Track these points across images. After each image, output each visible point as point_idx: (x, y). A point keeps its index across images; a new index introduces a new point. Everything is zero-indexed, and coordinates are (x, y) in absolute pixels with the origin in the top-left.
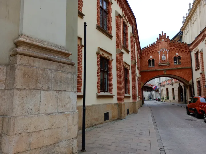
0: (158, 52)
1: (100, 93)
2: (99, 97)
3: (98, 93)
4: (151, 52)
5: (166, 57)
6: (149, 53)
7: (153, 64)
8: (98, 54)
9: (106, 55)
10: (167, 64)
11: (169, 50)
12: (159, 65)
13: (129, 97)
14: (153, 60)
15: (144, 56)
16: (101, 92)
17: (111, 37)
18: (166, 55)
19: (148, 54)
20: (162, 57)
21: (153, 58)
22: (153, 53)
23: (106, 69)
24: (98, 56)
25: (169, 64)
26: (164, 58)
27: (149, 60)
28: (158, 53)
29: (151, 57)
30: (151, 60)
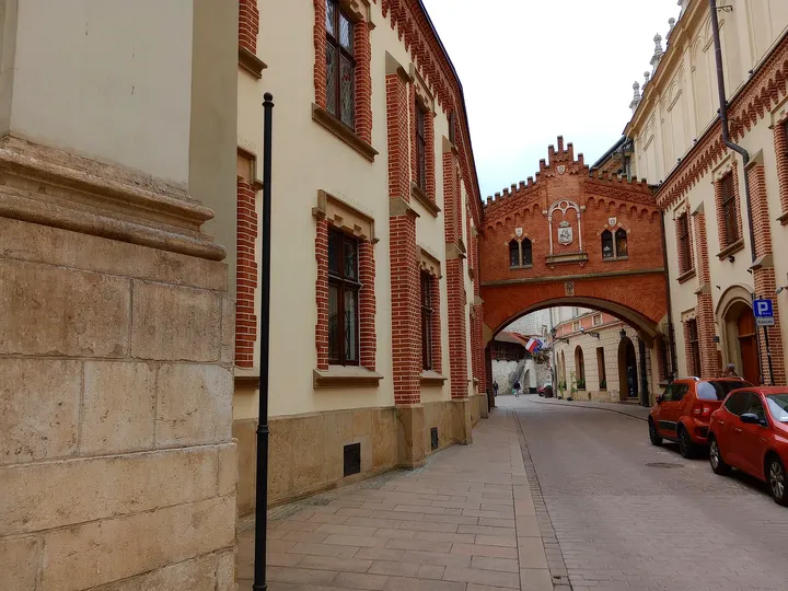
0: (545, 212)
1: (326, 368)
2: (322, 384)
3: (319, 367)
4: (521, 211)
5: (575, 233)
6: (512, 216)
7: (528, 259)
8: (318, 216)
9: (349, 222)
10: (577, 258)
11: (583, 207)
12: (548, 261)
13: (439, 383)
14: (527, 243)
15: (495, 227)
16: (331, 363)
17: (369, 153)
18: (573, 224)
19: (508, 219)
20: (560, 231)
21: (526, 235)
22: (528, 216)
23: (352, 275)
24: (318, 225)
25: (585, 257)
26: (565, 233)
27: (513, 244)
28: (546, 216)
29: (519, 231)
30: (520, 241)
